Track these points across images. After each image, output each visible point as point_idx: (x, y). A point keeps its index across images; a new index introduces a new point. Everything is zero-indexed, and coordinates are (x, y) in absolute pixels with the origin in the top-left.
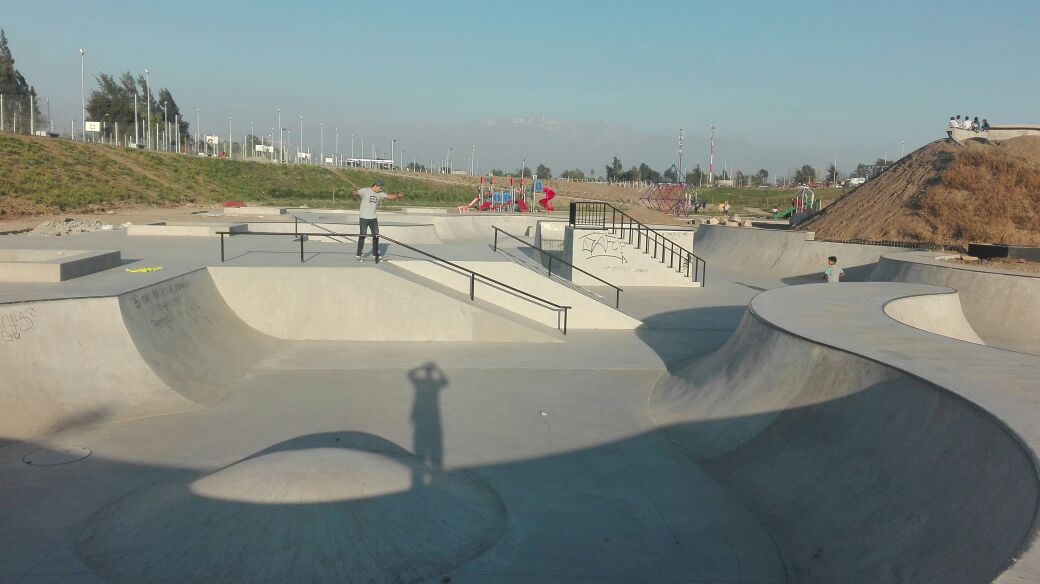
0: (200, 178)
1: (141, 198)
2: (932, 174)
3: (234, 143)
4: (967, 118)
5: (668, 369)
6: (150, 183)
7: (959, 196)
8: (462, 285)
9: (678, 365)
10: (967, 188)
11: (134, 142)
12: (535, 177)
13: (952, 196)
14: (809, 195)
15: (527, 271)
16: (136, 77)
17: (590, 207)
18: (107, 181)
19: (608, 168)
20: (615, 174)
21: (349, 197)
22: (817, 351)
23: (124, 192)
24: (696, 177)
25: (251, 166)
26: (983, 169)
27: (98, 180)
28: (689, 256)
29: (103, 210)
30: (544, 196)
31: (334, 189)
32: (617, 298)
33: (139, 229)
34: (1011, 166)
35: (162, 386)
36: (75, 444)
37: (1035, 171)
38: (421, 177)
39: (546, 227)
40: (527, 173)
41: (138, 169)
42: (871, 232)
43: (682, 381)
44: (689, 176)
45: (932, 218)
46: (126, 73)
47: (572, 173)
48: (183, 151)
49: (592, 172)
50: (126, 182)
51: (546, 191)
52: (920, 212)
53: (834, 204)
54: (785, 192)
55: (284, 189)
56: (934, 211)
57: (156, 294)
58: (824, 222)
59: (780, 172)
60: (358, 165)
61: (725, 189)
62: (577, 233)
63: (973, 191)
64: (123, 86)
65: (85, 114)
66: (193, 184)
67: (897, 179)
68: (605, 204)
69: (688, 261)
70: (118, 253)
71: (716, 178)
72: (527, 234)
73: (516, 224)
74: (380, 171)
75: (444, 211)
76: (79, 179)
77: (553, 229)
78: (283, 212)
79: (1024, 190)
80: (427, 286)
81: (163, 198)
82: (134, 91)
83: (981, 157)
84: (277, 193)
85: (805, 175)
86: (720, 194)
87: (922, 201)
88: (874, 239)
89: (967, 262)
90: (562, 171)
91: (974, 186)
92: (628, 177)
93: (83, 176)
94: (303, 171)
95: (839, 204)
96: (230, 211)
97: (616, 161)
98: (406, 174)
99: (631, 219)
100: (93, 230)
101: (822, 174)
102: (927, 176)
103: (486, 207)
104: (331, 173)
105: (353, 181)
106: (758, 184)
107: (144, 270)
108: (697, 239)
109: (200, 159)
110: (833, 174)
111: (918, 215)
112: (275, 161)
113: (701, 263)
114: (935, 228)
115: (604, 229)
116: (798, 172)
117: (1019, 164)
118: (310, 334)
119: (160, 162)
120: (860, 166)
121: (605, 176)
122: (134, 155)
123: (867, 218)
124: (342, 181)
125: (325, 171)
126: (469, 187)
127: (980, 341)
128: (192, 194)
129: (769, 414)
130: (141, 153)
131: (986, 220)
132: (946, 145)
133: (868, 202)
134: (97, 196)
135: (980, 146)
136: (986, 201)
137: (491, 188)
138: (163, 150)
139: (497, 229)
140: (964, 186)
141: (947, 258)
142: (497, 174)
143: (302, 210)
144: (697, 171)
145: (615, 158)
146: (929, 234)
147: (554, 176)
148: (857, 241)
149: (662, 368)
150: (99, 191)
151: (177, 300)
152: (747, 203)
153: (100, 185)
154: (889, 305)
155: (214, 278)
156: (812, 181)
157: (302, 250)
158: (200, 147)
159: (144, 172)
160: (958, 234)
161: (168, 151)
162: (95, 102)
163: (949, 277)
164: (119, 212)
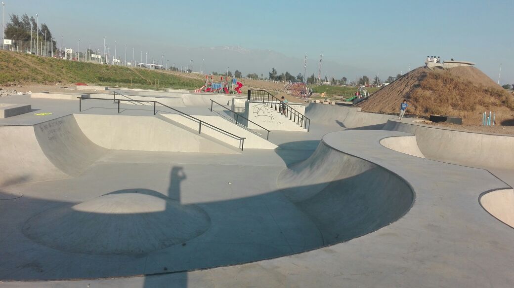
0: (64, 70)
1: (34, 79)
2: (417, 83)
3: (80, 53)
4: (435, 57)
5: (287, 166)
6: (39, 72)
7: (428, 93)
8: (196, 127)
9: (291, 165)
10: (432, 90)
11: (29, 51)
12: (234, 76)
13: (425, 93)
14: (364, 91)
15: (226, 121)
16: (30, 17)
17: (262, 93)
18: (17, 70)
19: (270, 73)
20: (273, 76)
21: (139, 83)
22: (346, 157)
23: (25, 76)
24: (312, 80)
25: (89, 65)
26: (440, 81)
27: (12, 70)
28: (302, 117)
29: (15, 85)
30: (237, 86)
31: (131, 78)
32: (268, 135)
33: (36, 95)
34: (452, 80)
35: (54, 167)
36: (15, 191)
37: (463, 83)
38: (176, 74)
39: (237, 101)
40: (230, 74)
41: (32, 65)
42: (388, 108)
43: (292, 171)
44: (309, 79)
45: (415, 103)
46: (25, 14)
47: (252, 75)
48: (54, 56)
49: (262, 75)
50: (26, 71)
51: (238, 83)
52: (410, 100)
53: (372, 95)
55: (106, 77)
56: (416, 100)
57: (50, 126)
58: (367, 104)
59: (352, 79)
60: (144, 66)
61: (326, 86)
62: (251, 105)
63: (434, 91)
64: (23, 21)
65: (4, 35)
66: (60, 73)
67: (400, 85)
68: (264, 91)
69: (302, 119)
70: (30, 106)
71: (322, 81)
72: (228, 104)
73: (223, 99)
74: (155, 70)
75: (188, 91)
76: (3, 69)
77: (240, 102)
78: (107, 89)
79: (457, 91)
80: (179, 126)
81: (45, 80)
82: (28, 24)
83: (439, 75)
84: (102, 79)
85: (364, 81)
86: (322, 88)
87: (411, 95)
88: (389, 112)
89: (427, 123)
90: (248, 74)
91: (435, 89)
92: (280, 78)
93: (5, 67)
94: (116, 69)
95: (375, 95)
96: (79, 87)
97: (274, 70)
98: (169, 73)
99: (277, 99)
100: (12, 94)
101: (372, 81)
102: (415, 83)
103: (209, 90)
104: (130, 70)
105: (142, 75)
106: (342, 84)
107: (43, 114)
108: (307, 110)
109: (63, 60)
110: (377, 81)
111: (409, 101)
112: (102, 63)
113: (308, 120)
114: (416, 107)
115: (264, 103)
116: (361, 79)
117: (456, 79)
118: (122, 147)
119: (43, 61)
120: (390, 77)
121: (268, 77)
122: (30, 57)
123: (386, 102)
124: (136, 75)
125: (128, 69)
126: (200, 80)
127: (423, 157)
128: (59, 78)
129: (325, 184)
130: (34, 57)
131: (439, 105)
132: (424, 69)
133: (387, 95)
134: (13, 78)
135: (439, 70)
136: (440, 96)
137: (211, 81)
138: (44, 55)
139: (212, 101)
140: (430, 89)
141: (418, 121)
142: (215, 74)
143: (116, 88)
144: (313, 77)
145: (273, 69)
146: (414, 110)
147: (243, 77)
148: (381, 112)
149: (284, 165)
150: (13, 75)
151: (59, 129)
152: (335, 93)
153: (13, 72)
154: (383, 140)
155: (76, 119)
156: (367, 83)
157: (118, 108)
158: (63, 54)
159: (35, 66)
160: (426, 111)
161: (46, 56)
162: (9, 29)
163: (416, 130)
164: (23, 86)
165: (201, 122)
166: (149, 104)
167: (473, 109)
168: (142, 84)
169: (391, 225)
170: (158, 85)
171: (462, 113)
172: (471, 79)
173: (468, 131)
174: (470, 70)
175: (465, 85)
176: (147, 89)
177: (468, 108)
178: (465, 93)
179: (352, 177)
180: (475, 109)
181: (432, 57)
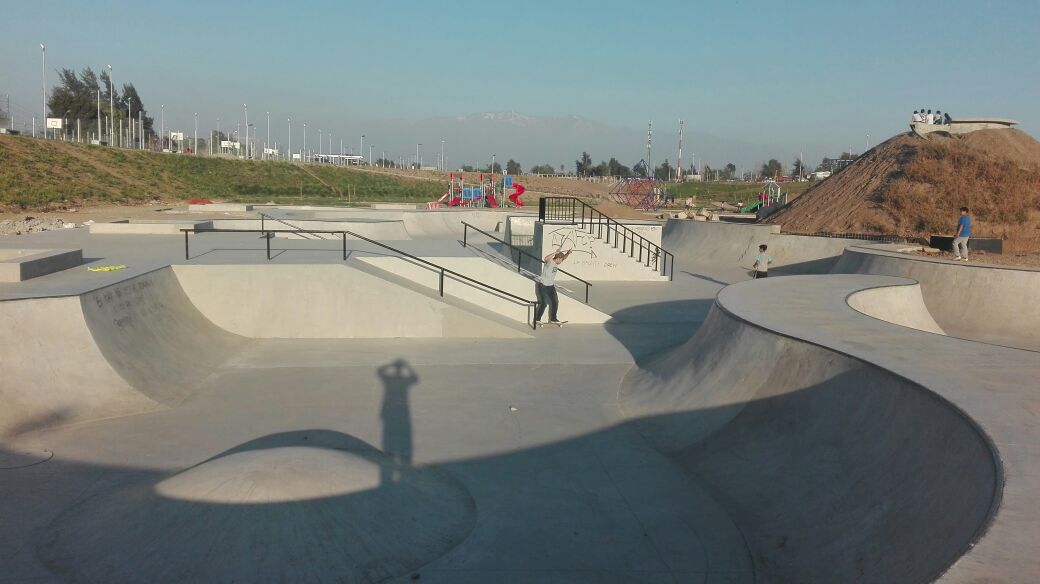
0: (165, 175)
1: (104, 195)
2: (896, 168)
3: (199, 140)
4: (929, 112)
5: (637, 363)
6: (113, 180)
7: (922, 189)
8: (431, 280)
9: (646, 358)
10: (929, 181)
11: (97, 138)
12: (505, 172)
13: (915, 188)
14: (775, 190)
15: (496, 266)
16: (98, 74)
17: (559, 203)
18: (69, 179)
19: (578, 163)
20: (584, 168)
21: (317, 193)
22: (781, 343)
23: (86, 190)
24: (665, 172)
25: (217, 162)
26: (945, 162)
27: (60, 178)
28: (657, 250)
29: (65, 208)
30: (514, 191)
31: (300, 186)
32: (586, 292)
33: (101, 226)
34: (972, 158)
35: (126, 386)
36: (36, 446)
37: (995, 164)
38: (390, 172)
39: (516, 222)
40: (497, 169)
41: (100, 167)
42: (836, 225)
43: (651, 374)
44: (657, 171)
45: (895, 211)
46: (87, 69)
47: (542, 168)
48: (147, 147)
49: (562, 167)
50: (88, 179)
51: (515, 186)
52: (883, 205)
53: (800, 198)
54: (751, 186)
55: (251, 185)
56: (897, 204)
57: (118, 293)
58: (790, 216)
59: (747, 166)
60: (326, 161)
61: (693, 183)
62: (547, 229)
63: (935, 184)
64: (84, 82)
65: (46, 110)
66: (158, 181)
67: (862, 173)
68: (574, 199)
69: (657, 255)
70: (80, 252)
71: (684, 173)
72: (497, 229)
73: (486, 219)
74: (348, 167)
75: (414, 207)
76: (40, 177)
77: (523, 224)
78: (250, 209)
79: (984, 182)
80: (396, 282)
81: (126, 196)
82: (96, 87)
83: (943, 151)
84: (244, 190)
85: (772, 169)
86: (688, 189)
87: (886, 194)
88: (839, 232)
89: (929, 254)
90: (532, 166)
91: (936, 179)
92: (598, 172)
93: (44, 174)
94: (269, 167)
95: (805, 198)
96: (195, 208)
97: (585, 156)
98: (375, 170)
99: (600, 214)
100: (53, 228)
101: (788, 168)
102: (890, 170)
103: (456, 203)
104: (298, 169)
105: (321, 177)
106: (725, 179)
107: (106, 269)
108: (666, 233)
109: (164, 155)
110: (799, 169)
111: (881, 208)
112: (241, 157)
113: (669, 257)
114: (898, 220)
115: (574, 224)
116: (765, 166)
117: (980, 157)
118: (275, 332)
119: (124, 159)
120: (826, 160)
121: (575, 171)
122: (96, 152)
123: (831, 211)
124: (310, 178)
125: (293, 167)
126: (439, 182)
127: (941, 332)
128: (156, 191)
129: (736, 406)
130: (104, 150)
131: (948, 212)
132: (908, 138)
133: (833, 196)
134: (60, 194)
135: (942, 140)
136: (948, 194)
137: (461, 183)
138: (127, 146)
139: (466, 225)
140: (926, 179)
141: (909, 250)
142: (467, 169)
143: (269, 207)
144: (666, 166)
145: (584, 153)
146: (892, 226)
147: (524, 172)
148: (821, 233)
149: (630, 362)
150: (60, 189)
151: (140, 299)
152: (714, 198)
153: (62, 183)
154: (853, 297)
155: (178, 276)
156: (778, 175)
157: (268, 247)
158: (164, 143)
159: (107, 169)
160: (920, 226)
161: (132, 147)
162: (57, 98)
163: (912, 268)
164: (81, 210)
165: (443, 272)
166: (335, 237)
167: (1021, 219)
168: (323, 196)
169: (976, 548)
170: (355, 197)
171: (999, 229)
172: (1012, 156)
173: (1024, 267)
174: (1008, 136)
175: (1003, 169)
176: (332, 206)
177: (1012, 216)
178: (1003, 186)
179: (801, 391)
180: (1026, 219)
181: (923, 111)
